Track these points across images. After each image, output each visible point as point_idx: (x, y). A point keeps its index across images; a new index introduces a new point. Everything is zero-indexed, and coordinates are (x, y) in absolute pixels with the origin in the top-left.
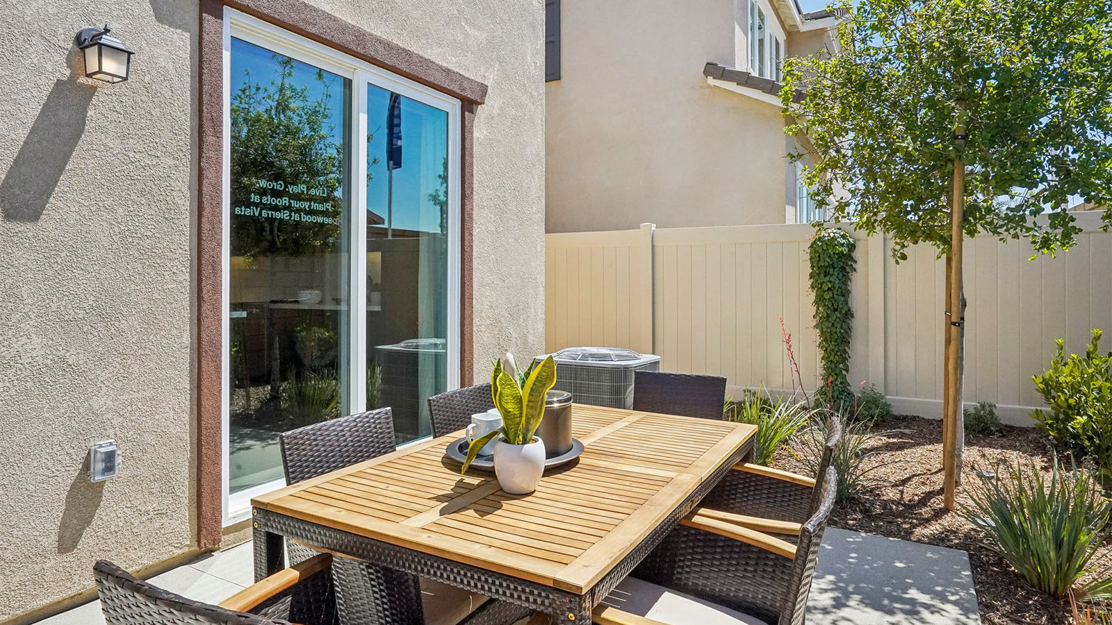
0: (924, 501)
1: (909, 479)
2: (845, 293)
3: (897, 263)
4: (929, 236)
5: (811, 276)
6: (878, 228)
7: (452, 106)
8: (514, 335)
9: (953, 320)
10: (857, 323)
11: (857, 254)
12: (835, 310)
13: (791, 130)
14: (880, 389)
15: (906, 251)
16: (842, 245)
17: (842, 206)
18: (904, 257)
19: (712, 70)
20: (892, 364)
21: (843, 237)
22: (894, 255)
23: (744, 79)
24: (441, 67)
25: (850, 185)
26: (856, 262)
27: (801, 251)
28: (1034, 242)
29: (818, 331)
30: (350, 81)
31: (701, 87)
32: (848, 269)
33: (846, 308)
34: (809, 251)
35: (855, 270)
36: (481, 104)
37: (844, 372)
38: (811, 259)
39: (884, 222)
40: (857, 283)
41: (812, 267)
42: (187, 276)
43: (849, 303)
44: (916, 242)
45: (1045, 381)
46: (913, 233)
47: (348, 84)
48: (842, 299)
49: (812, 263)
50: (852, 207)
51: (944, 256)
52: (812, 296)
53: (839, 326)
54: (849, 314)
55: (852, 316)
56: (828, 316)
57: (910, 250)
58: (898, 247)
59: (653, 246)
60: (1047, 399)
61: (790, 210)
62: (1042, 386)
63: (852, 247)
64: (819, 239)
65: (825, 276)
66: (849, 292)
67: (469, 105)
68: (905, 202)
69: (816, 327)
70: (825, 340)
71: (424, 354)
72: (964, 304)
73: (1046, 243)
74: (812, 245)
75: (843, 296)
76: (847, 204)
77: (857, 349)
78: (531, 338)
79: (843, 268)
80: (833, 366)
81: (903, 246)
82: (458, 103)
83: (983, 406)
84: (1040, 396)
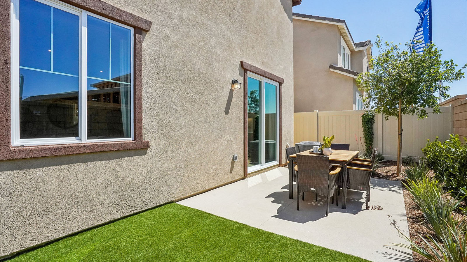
0: (392, 175)
1: (389, 171)
2: (372, 128)
3: (386, 120)
4: (393, 115)
5: (362, 124)
6: (381, 113)
7: (277, 84)
8: (288, 139)
9: (399, 133)
10: (375, 136)
11: (375, 118)
12: (369, 133)
13: (360, 89)
14: (381, 153)
15: (388, 118)
16: (371, 116)
17: (373, 107)
18: (388, 119)
19: (331, 67)
20: (384, 147)
21: (371, 114)
22: (385, 119)
23: (341, 69)
24: (277, 76)
25: (374, 102)
26: (375, 120)
27: (359, 117)
28: (418, 116)
29: (364, 138)
30: (261, 81)
31: (328, 71)
32: (372, 122)
33: (372, 132)
34: (362, 117)
35: (374, 122)
36: (282, 83)
37: (371, 149)
38: (362, 120)
39: (383, 111)
40: (375, 126)
41: (363, 122)
42: (243, 124)
43: (373, 131)
44: (391, 116)
45: (424, 150)
46: (390, 114)
47: (260, 82)
48: (371, 130)
49: (363, 121)
50: (375, 107)
51: (398, 119)
52: (363, 129)
53: (370, 137)
54: (373, 134)
55: (374, 134)
56: (367, 134)
57: (389, 117)
58: (386, 117)
59: (318, 116)
60: (425, 154)
61: (354, 105)
62: (423, 151)
63: (374, 116)
64: (365, 114)
65: (366, 124)
66: (373, 128)
67: (280, 84)
68: (388, 106)
69: (364, 137)
70: (366, 141)
71: (270, 143)
72: (402, 130)
73: (421, 116)
74: (362, 116)
75: (371, 129)
76: (374, 107)
77: (374, 143)
78: (291, 140)
79: (371, 122)
80: (368, 147)
81: (388, 117)
82: (278, 84)
83: (409, 157)
84: (423, 154)
